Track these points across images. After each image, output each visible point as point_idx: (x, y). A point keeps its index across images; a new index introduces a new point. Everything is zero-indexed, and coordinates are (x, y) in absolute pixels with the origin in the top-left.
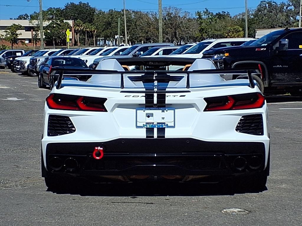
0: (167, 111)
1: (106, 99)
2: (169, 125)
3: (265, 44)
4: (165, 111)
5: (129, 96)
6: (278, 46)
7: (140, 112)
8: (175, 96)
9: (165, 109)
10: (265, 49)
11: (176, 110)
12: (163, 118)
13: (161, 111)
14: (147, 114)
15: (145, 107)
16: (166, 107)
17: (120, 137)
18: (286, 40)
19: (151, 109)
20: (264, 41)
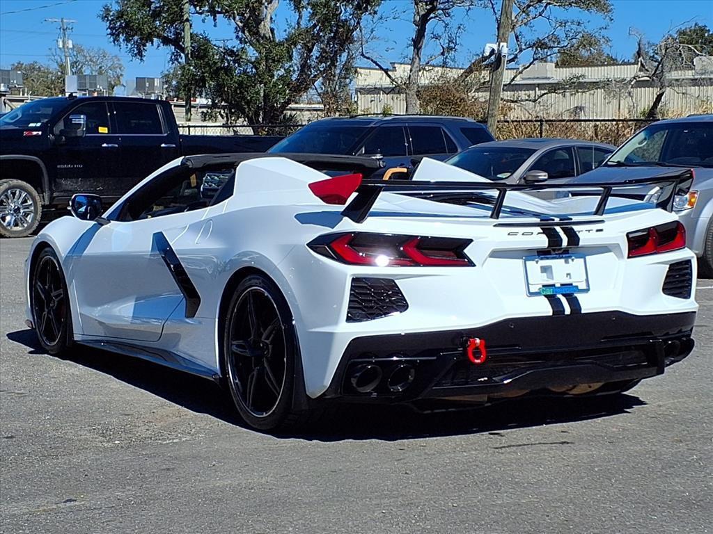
0: (573, 260)
1: (469, 241)
2: (580, 288)
3: (37, 123)
4: (570, 260)
5: (515, 234)
6: (63, 128)
7: (531, 264)
8: (589, 231)
9: (570, 257)
10: (40, 133)
11: (587, 258)
12: (568, 274)
13: (563, 260)
14: (541, 267)
15: (536, 254)
16: (570, 252)
17: (506, 315)
18: (82, 116)
19: (548, 258)
20: (17, 116)
